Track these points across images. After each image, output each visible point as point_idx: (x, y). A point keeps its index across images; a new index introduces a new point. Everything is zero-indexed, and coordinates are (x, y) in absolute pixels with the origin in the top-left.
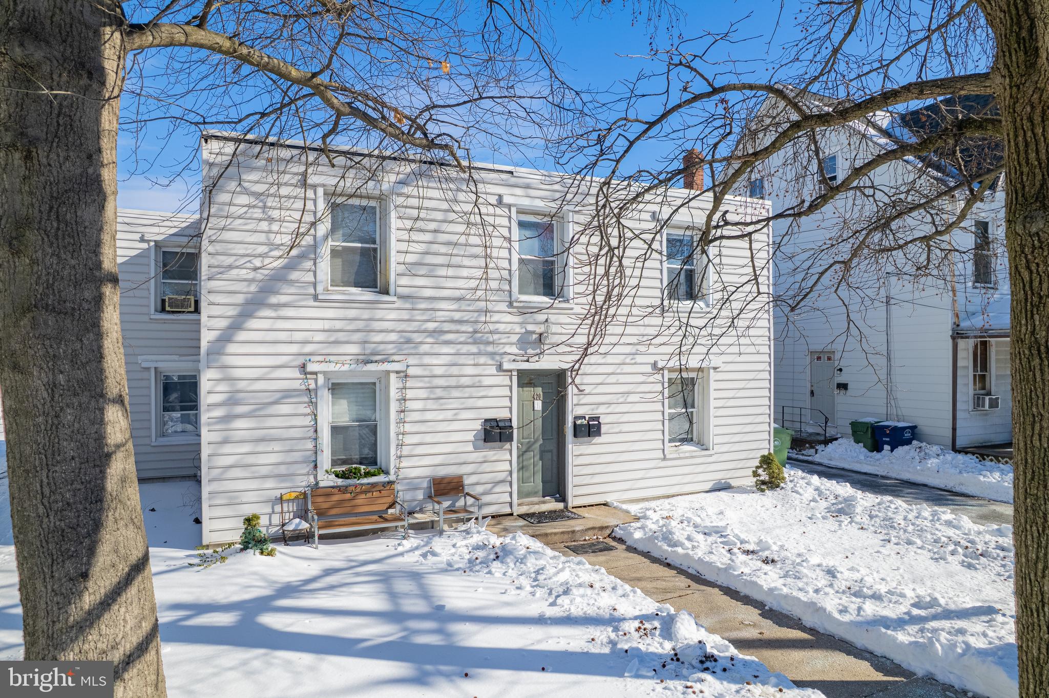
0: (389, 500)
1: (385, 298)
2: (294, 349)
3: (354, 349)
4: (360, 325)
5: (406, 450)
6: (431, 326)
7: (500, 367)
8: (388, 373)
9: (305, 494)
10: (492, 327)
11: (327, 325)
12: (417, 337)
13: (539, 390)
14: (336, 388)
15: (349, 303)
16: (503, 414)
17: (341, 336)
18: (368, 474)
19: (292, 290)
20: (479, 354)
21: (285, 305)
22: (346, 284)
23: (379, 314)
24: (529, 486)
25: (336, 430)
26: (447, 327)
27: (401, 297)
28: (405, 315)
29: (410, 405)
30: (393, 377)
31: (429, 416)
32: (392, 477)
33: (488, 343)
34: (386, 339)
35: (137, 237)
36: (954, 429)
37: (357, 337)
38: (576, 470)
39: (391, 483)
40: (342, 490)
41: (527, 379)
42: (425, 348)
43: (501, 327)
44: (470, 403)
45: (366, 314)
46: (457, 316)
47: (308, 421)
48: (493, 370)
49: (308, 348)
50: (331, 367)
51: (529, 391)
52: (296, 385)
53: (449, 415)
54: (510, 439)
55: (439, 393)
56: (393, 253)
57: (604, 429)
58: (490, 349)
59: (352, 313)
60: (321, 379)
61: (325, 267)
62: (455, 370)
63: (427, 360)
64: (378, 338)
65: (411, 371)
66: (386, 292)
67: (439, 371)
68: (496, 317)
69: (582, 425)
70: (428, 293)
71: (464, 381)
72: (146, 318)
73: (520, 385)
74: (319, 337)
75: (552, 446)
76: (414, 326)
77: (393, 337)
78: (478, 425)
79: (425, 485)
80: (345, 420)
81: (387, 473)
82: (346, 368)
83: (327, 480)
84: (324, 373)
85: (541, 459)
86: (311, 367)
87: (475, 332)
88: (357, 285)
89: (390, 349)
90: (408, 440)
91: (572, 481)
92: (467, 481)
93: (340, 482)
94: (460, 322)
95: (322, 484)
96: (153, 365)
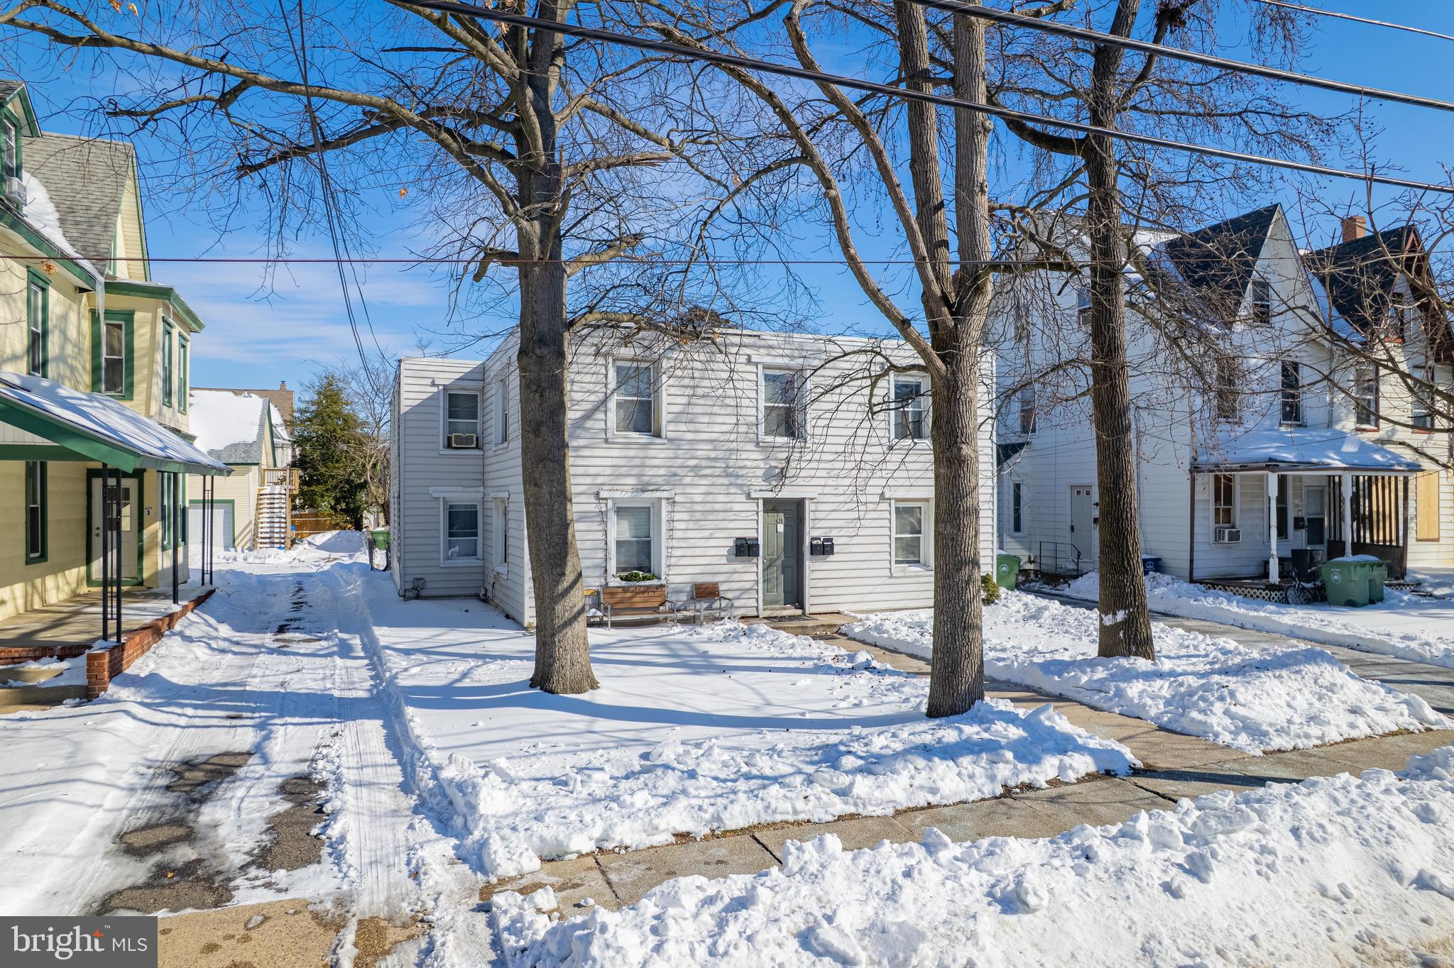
0: (660, 599)
1: (658, 441)
2: (588, 480)
3: (632, 481)
4: (637, 462)
5: (673, 561)
6: (692, 462)
7: (748, 496)
8: (660, 499)
9: (598, 593)
10: (741, 464)
11: (615, 462)
12: (680, 471)
13: (781, 516)
14: (620, 511)
15: (627, 445)
16: (750, 534)
17: (623, 471)
18: (644, 579)
19: (588, 435)
20: (731, 484)
21: (583, 447)
22: (627, 429)
23: (651, 453)
24: (773, 595)
25: (619, 544)
26: (704, 463)
27: (670, 440)
28: (670, 453)
29: (678, 525)
30: (664, 502)
31: (690, 534)
32: (663, 582)
33: (738, 476)
34: (656, 473)
35: (429, 382)
36: (1192, 561)
37: (635, 471)
38: (813, 583)
39: (662, 586)
40: (625, 590)
41: (772, 506)
42: (688, 480)
43: (749, 464)
44: (724, 524)
45: (641, 453)
46: (713, 454)
47: (600, 536)
48: (743, 498)
49: (600, 480)
50: (618, 495)
51: (773, 516)
52: (592, 508)
53: (706, 534)
54: (757, 555)
55: (698, 516)
56: (664, 405)
57: (836, 549)
58: (739, 481)
59: (631, 453)
60: (610, 503)
61: (612, 417)
62: (710, 498)
63: (689, 490)
64: (652, 472)
65: (678, 499)
66: (658, 435)
67: (698, 498)
68: (745, 455)
69: (817, 545)
70: (689, 436)
71: (718, 507)
72: (435, 454)
73: (765, 511)
74: (608, 471)
75: (793, 563)
76: (679, 462)
77: (662, 471)
78: (731, 543)
79: (688, 589)
80: (627, 536)
81: (659, 578)
82: (628, 495)
83: (615, 582)
84: (613, 499)
85: (783, 572)
86: (603, 495)
87: (727, 467)
88: (637, 430)
89: (660, 480)
90: (676, 552)
91: (808, 592)
92: (722, 587)
93: (624, 583)
94: (716, 459)
95: (610, 585)
96: (441, 495)
